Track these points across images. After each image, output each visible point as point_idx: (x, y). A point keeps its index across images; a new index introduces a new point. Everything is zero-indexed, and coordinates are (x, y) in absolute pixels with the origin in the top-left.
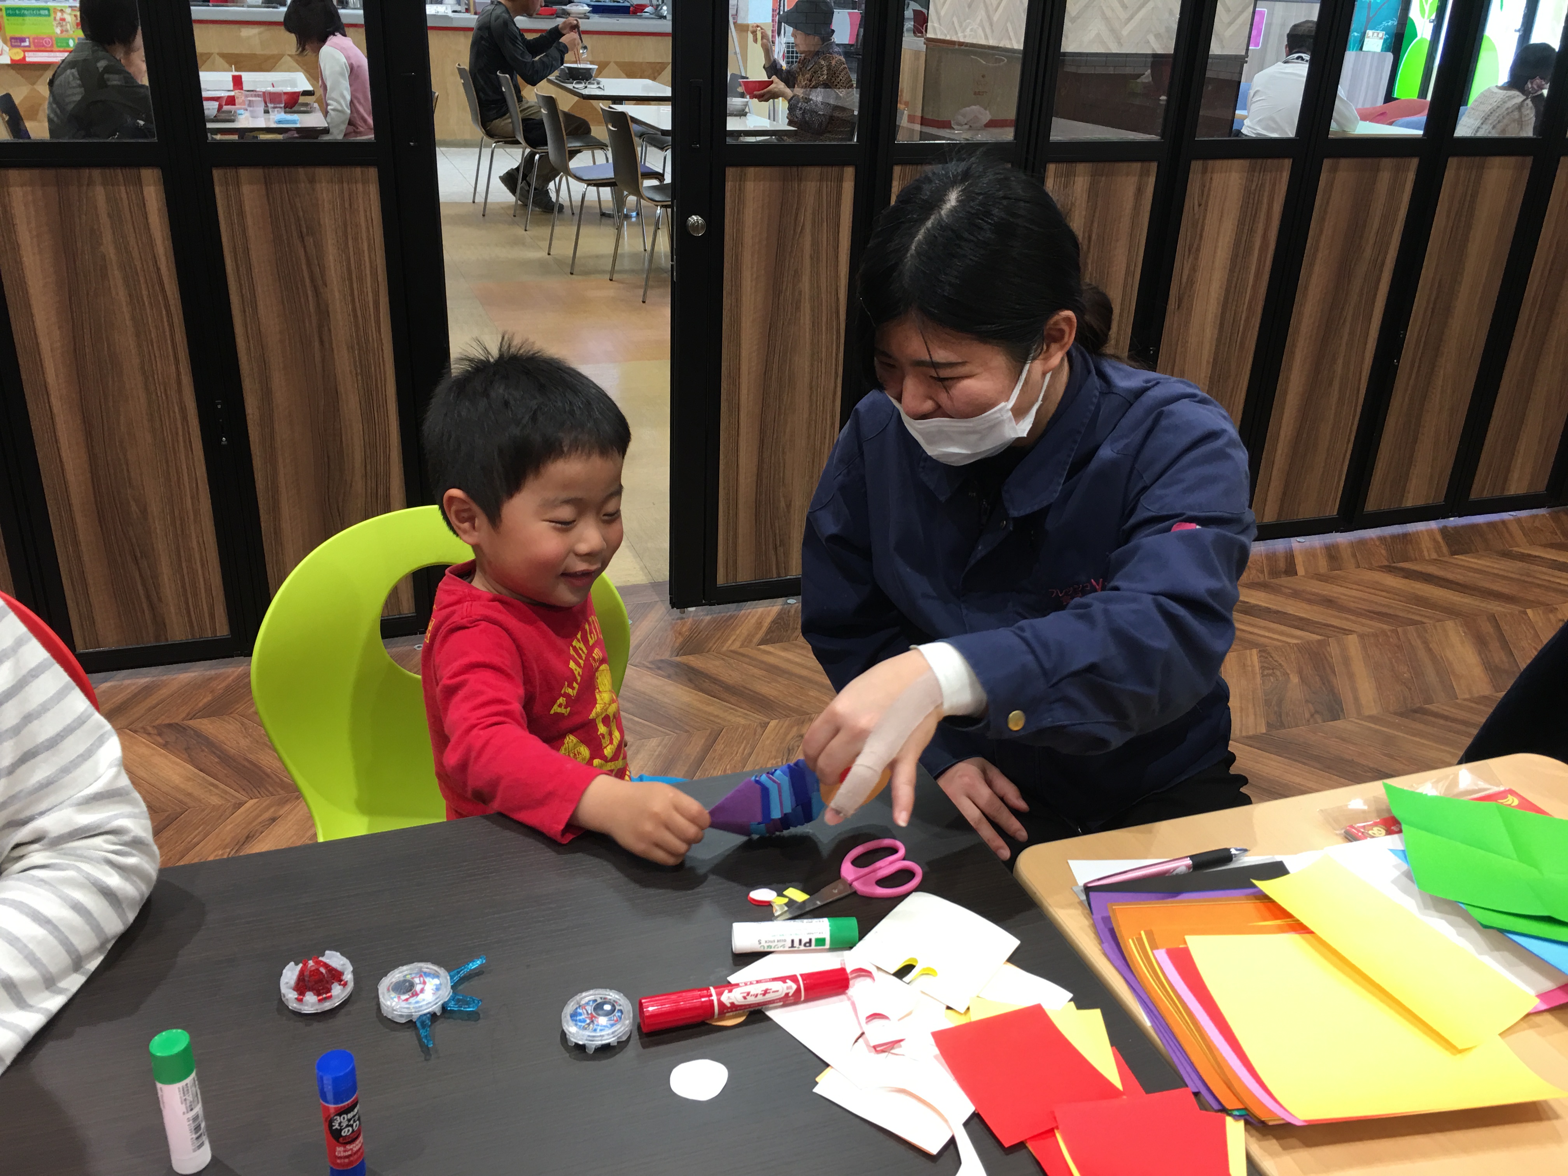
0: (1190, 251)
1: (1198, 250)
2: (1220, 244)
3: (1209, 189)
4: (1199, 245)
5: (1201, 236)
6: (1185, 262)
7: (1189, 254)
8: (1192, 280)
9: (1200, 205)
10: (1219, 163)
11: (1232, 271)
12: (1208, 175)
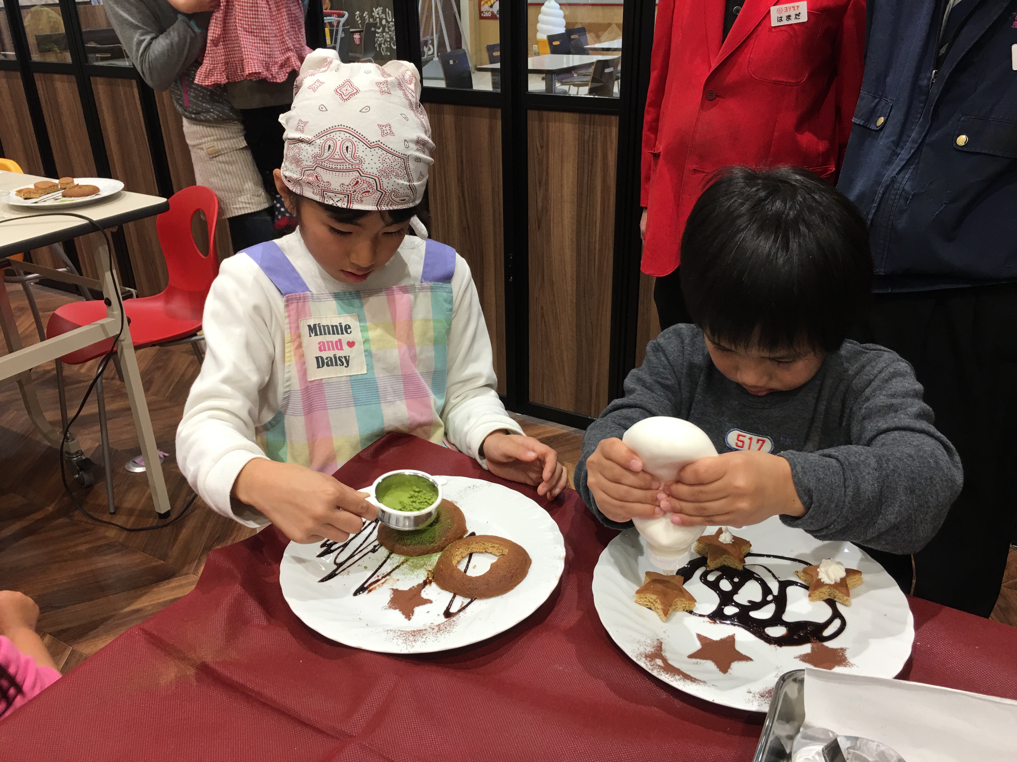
0: (540, 183)
1: (547, 184)
2: (565, 182)
3: (548, 136)
4: (547, 180)
5: (547, 173)
6: (538, 192)
7: (540, 186)
8: (546, 208)
9: (542, 147)
10: (552, 114)
11: (579, 206)
12: (545, 123)
